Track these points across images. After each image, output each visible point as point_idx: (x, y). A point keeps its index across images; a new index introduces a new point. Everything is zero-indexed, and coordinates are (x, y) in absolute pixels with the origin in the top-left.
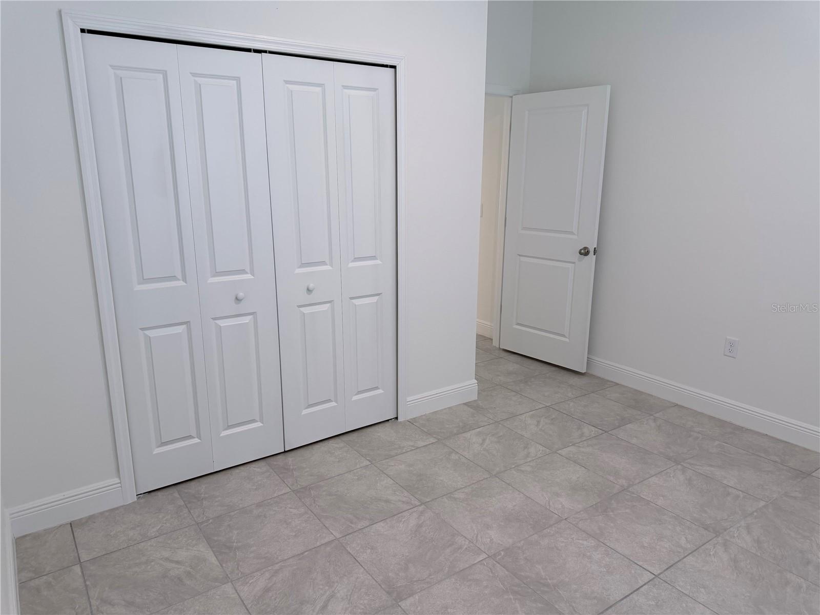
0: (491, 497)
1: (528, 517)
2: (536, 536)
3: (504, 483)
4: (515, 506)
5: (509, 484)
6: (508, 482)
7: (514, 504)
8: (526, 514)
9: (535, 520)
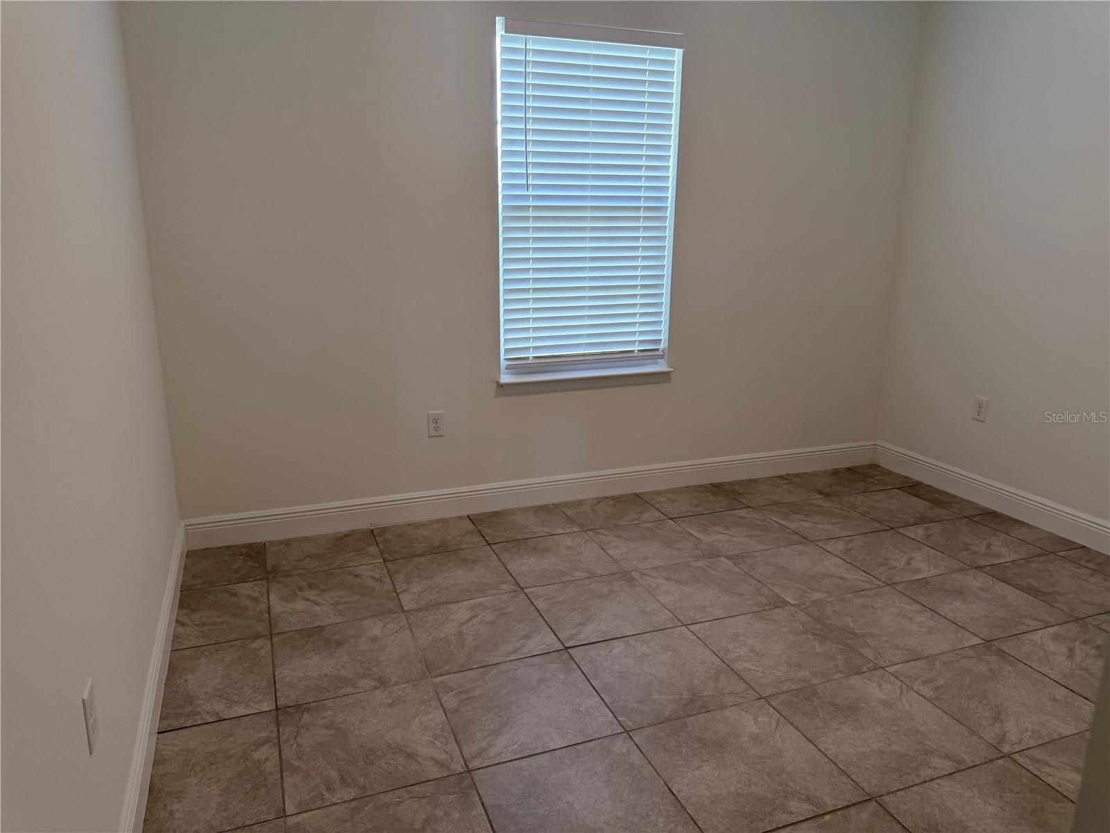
0: (880, 751)
1: (820, 709)
2: (814, 681)
3: (853, 777)
4: (837, 730)
5: (844, 773)
6: (845, 779)
7: (838, 733)
8: (820, 714)
9: (810, 703)
